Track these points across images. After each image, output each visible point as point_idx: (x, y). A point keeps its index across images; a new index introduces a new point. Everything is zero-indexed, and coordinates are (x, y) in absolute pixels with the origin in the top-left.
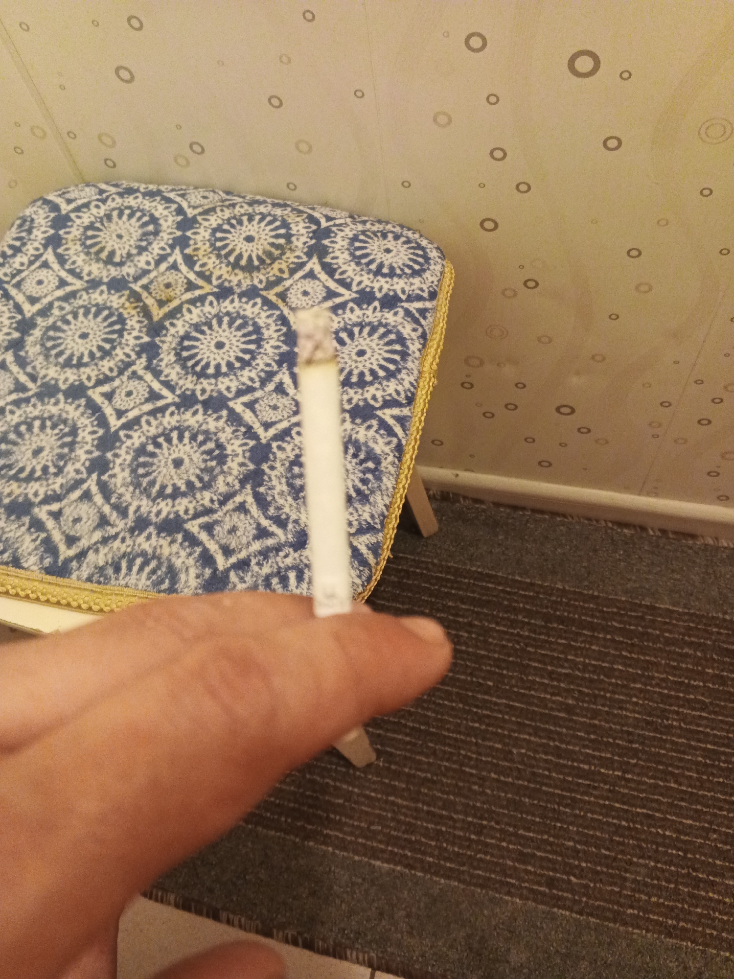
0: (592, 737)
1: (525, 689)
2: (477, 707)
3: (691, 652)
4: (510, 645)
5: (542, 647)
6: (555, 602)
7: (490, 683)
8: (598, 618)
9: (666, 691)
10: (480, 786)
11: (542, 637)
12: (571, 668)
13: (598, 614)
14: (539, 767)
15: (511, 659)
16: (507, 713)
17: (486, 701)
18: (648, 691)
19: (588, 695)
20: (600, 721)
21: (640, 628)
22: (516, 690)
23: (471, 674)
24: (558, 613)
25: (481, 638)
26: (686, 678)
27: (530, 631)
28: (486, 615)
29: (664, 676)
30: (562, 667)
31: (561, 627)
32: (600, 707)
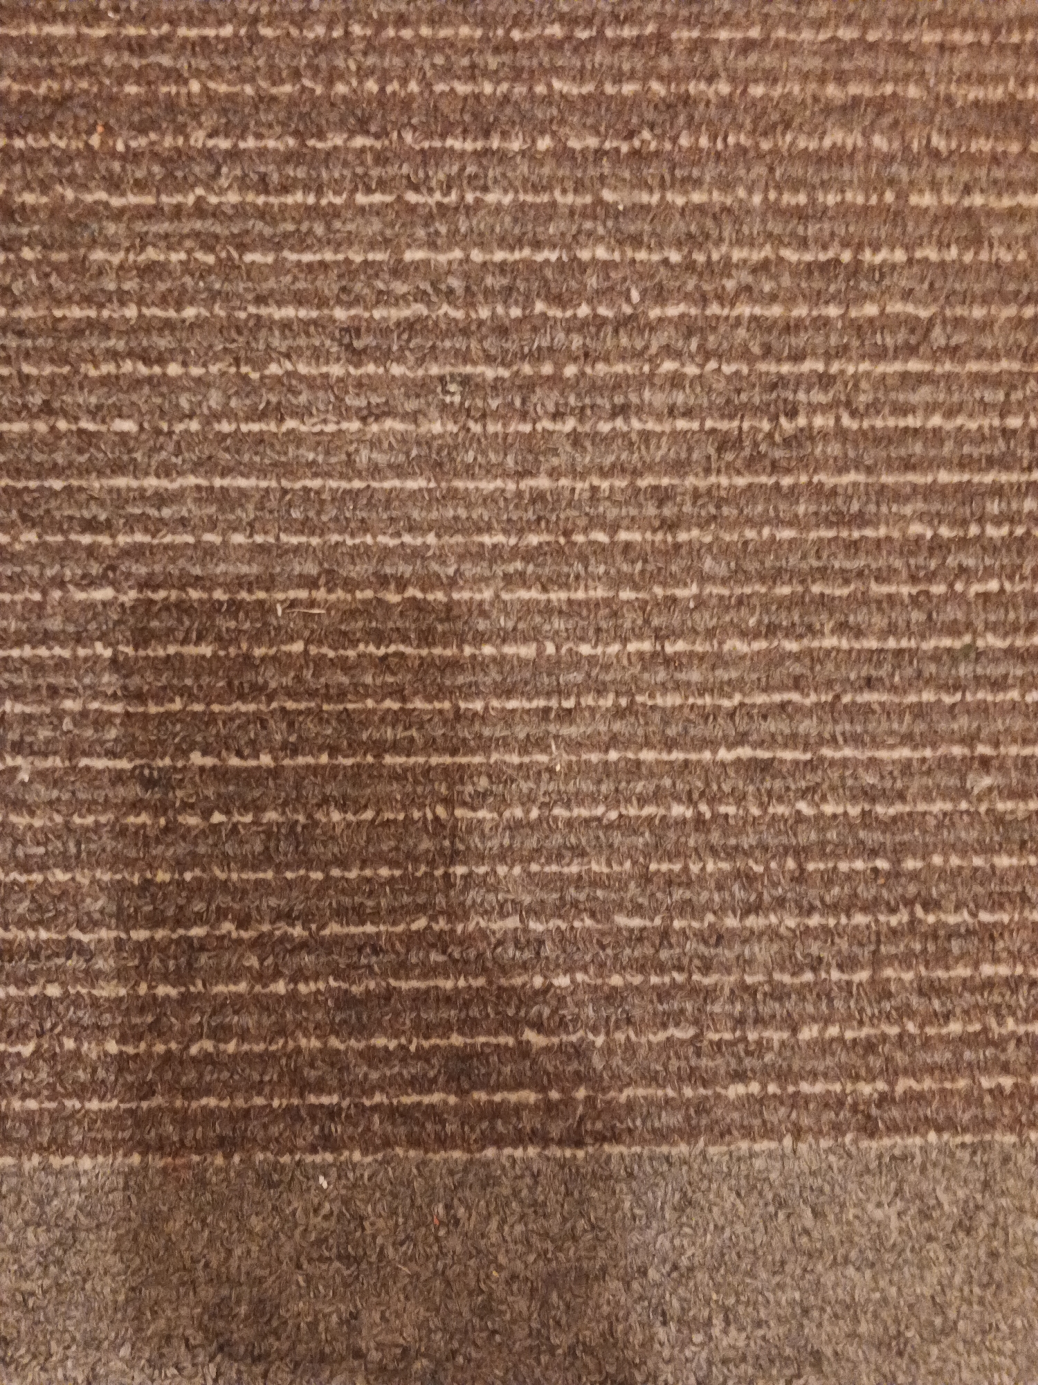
0: (534, 539)
1: (262, 416)
2: (90, 526)
3: (853, 140)
4: (177, 257)
5: (302, 242)
6: (321, 46)
7: (128, 426)
8: (495, 77)
9: (776, 311)
10: (158, 809)
11: (298, 197)
12: (421, 296)
13: (493, 62)
14: (363, 692)
15: (190, 312)
16: (212, 525)
17: (120, 498)
18: (712, 324)
19: (497, 386)
20: (554, 473)
21: (657, 87)
22: (226, 427)
23: (47, 409)
24: (341, 88)
25: (60, 257)
26: (845, 244)
27: (243, 184)
28: (65, 159)
29: (767, 251)
30: (383, 298)
31: (359, 141)
32: (546, 424)
